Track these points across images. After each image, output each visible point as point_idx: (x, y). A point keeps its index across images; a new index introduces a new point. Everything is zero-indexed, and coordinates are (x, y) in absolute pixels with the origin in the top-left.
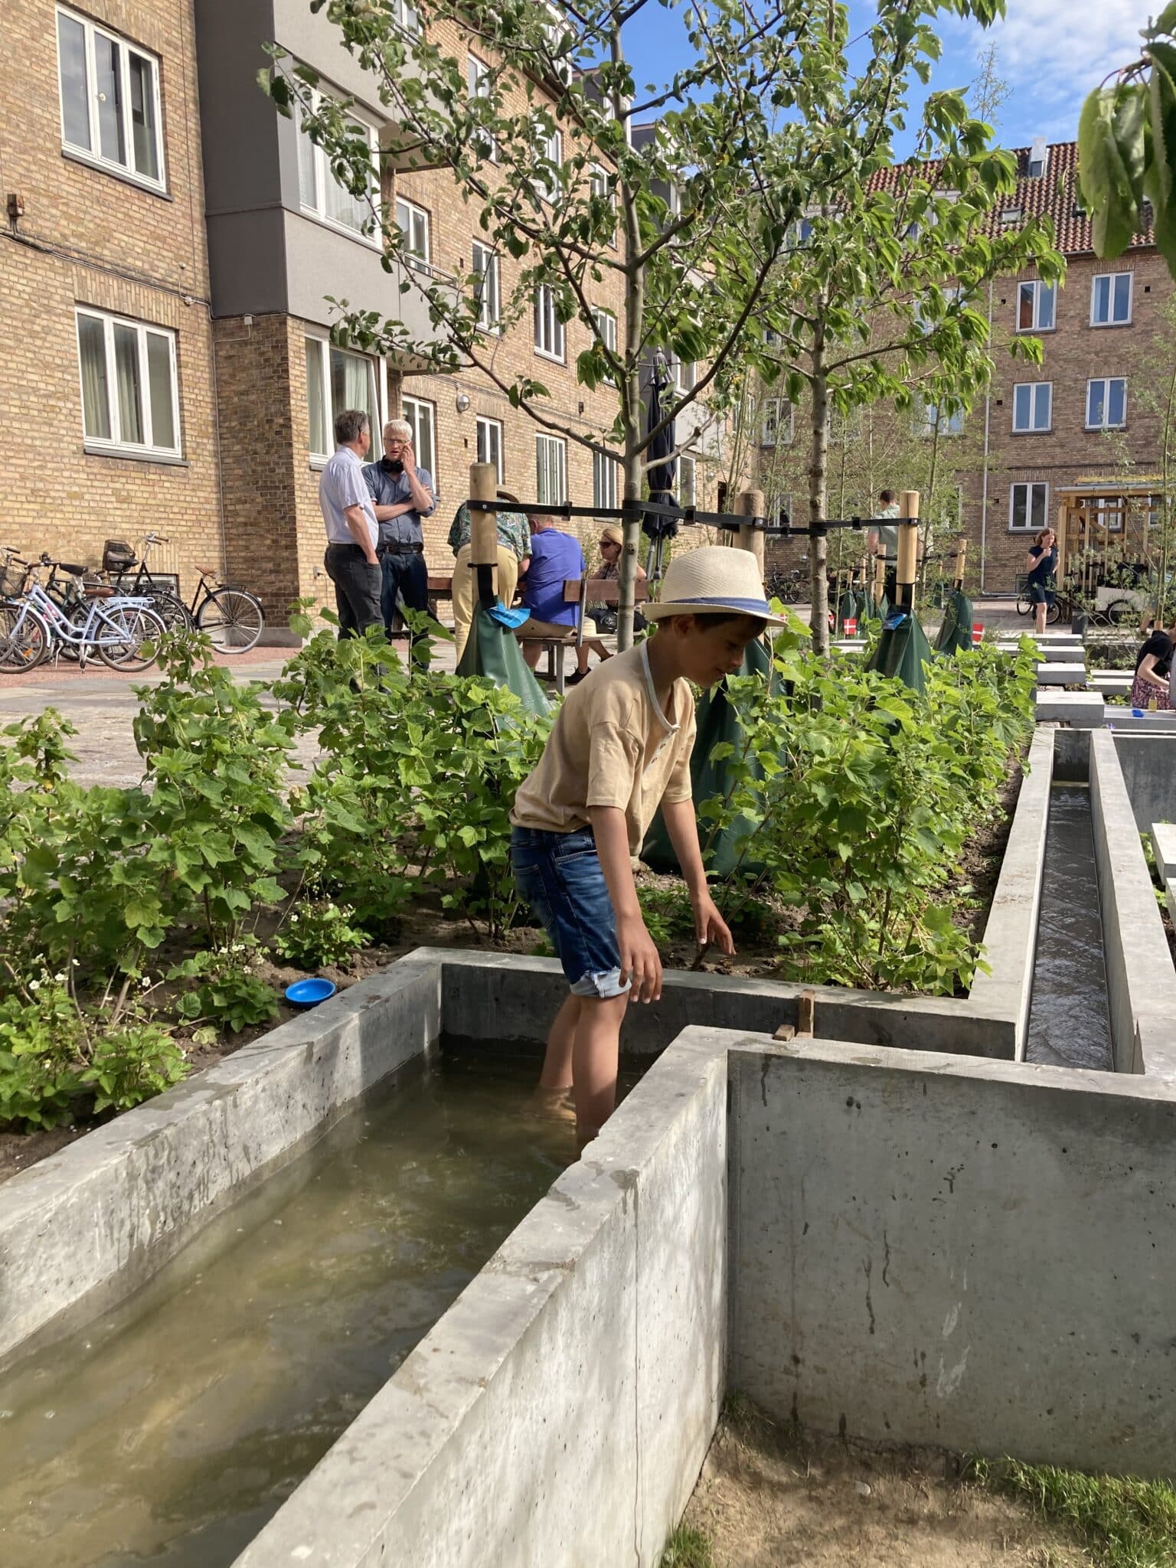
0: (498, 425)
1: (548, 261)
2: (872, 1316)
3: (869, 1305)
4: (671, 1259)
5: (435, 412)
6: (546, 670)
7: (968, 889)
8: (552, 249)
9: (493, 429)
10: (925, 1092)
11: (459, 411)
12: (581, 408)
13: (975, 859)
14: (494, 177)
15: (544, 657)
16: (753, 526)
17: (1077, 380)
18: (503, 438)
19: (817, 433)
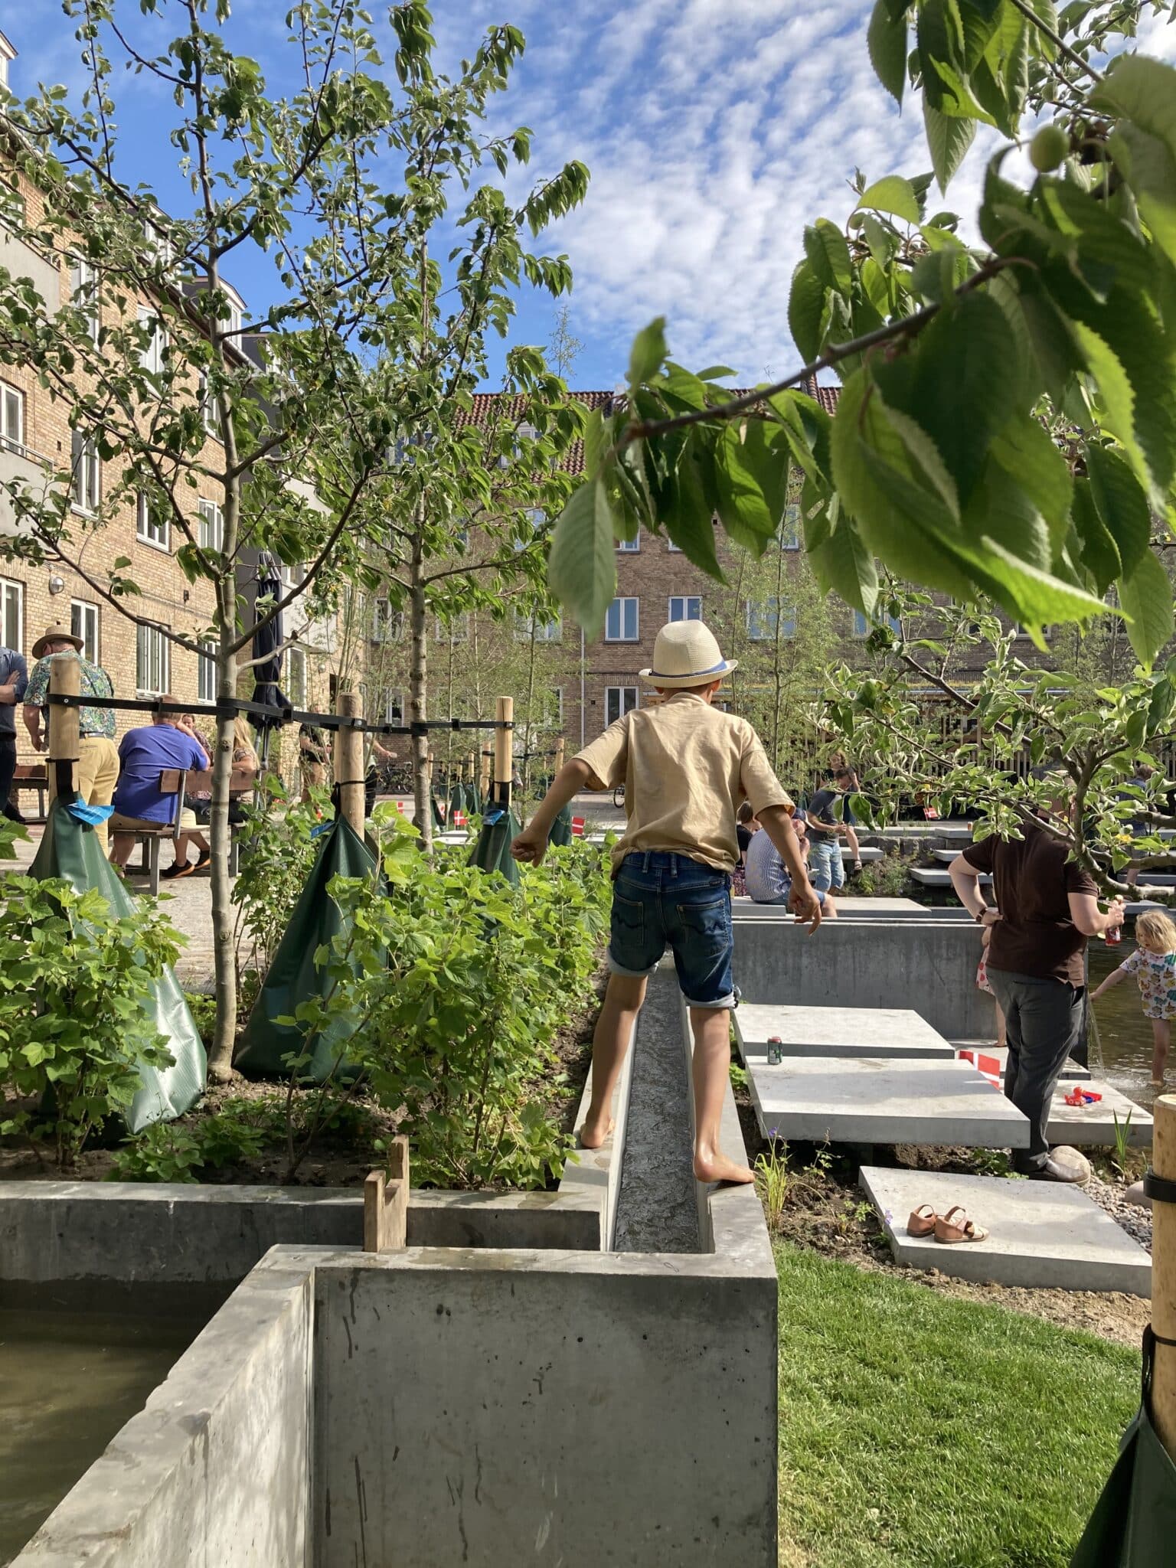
0: (95, 608)
1: (137, 465)
2: (465, 1541)
3: (461, 1529)
4: (246, 1505)
5: (25, 592)
6: (140, 863)
7: (562, 1078)
8: (142, 455)
9: (89, 613)
10: (513, 1292)
11: (52, 593)
12: (186, 596)
13: (569, 1047)
16: (352, 727)
17: (660, 597)
18: (100, 621)
19: (417, 641)
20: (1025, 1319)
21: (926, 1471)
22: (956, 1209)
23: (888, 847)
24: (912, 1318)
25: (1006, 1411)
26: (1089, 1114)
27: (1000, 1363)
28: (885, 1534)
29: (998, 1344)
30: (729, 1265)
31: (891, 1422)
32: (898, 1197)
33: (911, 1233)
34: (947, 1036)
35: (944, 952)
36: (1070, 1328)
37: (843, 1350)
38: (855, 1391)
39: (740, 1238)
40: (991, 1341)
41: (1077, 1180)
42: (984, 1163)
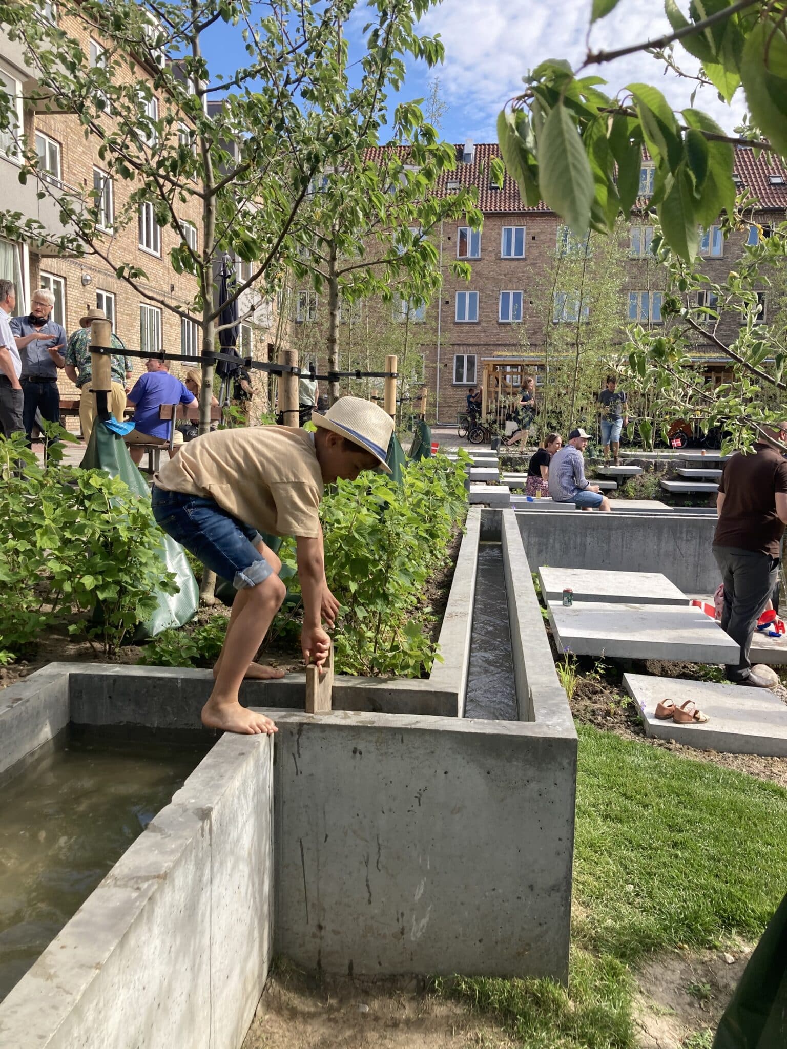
0: (112, 296)
1: (148, 185)
2: (369, 892)
3: (368, 886)
4: (234, 867)
5: (66, 284)
6: (147, 467)
7: (429, 609)
8: (152, 178)
9: (109, 299)
10: (402, 741)
11: (84, 285)
12: (172, 288)
13: (433, 591)
14: (110, 125)
15: (145, 458)
16: (291, 373)
17: (493, 291)
18: (116, 305)
19: (332, 315)
20: (733, 772)
21: (665, 863)
22: (689, 702)
23: (646, 466)
24: (658, 769)
25: (718, 829)
26: (779, 645)
27: (715, 799)
28: (637, 900)
29: (714, 788)
30: (545, 729)
31: (643, 833)
32: (649, 693)
33: (657, 716)
34: (685, 591)
35: (684, 535)
36: (762, 779)
37: (612, 788)
38: (619, 814)
39: (552, 713)
40: (709, 786)
41: (769, 686)
42: (706, 674)
